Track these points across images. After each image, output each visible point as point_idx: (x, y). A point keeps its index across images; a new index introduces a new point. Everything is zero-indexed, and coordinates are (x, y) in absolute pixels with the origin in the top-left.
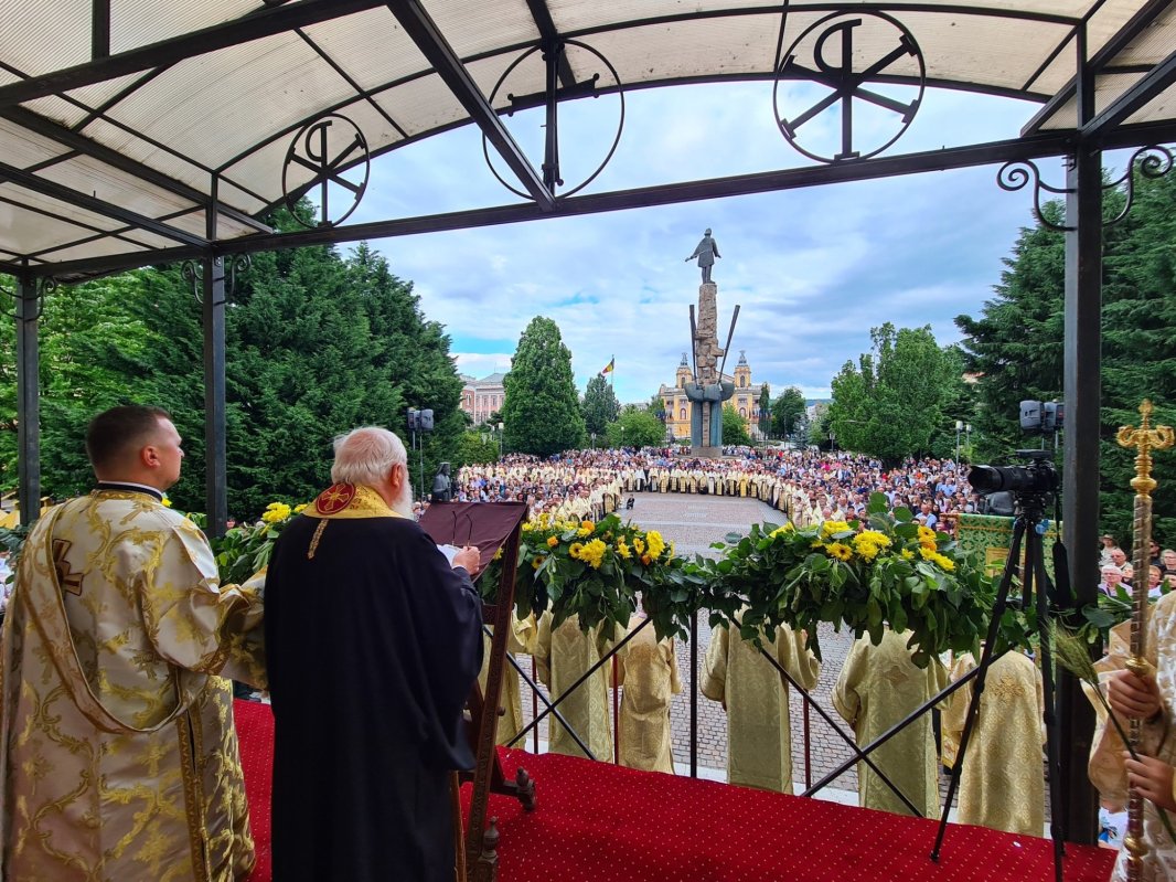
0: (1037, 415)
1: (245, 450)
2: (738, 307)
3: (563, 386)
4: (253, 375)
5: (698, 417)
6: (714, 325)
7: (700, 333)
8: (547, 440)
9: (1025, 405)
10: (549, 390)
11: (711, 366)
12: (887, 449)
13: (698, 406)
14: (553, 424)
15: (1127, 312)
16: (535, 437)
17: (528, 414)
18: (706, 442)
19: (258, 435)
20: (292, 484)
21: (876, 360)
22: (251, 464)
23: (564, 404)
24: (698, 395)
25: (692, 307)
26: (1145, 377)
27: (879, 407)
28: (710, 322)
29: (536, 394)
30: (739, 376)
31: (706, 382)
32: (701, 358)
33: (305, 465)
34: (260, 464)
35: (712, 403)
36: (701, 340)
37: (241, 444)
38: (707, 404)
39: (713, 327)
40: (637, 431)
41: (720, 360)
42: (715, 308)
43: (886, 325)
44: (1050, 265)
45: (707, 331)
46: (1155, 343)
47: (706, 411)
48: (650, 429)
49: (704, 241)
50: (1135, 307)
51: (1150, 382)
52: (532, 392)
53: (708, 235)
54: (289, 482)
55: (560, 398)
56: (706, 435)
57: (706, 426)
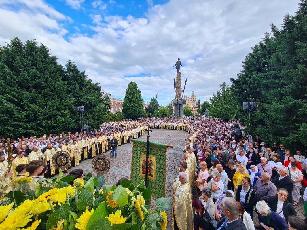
0: (247, 106)
1: (17, 117)
2: (187, 79)
3: (138, 101)
4: (22, 96)
5: (176, 109)
6: (180, 84)
7: (177, 86)
8: (133, 115)
9: (245, 103)
10: (134, 102)
11: (180, 95)
12: (224, 117)
13: (176, 106)
14: (135, 110)
15: (271, 75)
16: (130, 114)
17: (128, 108)
18: (178, 115)
19: (22, 113)
20: (35, 127)
21: (221, 93)
22: (20, 122)
23: (138, 105)
24: (176, 103)
25: (174, 79)
26: (273, 94)
27: (222, 105)
28: (179, 83)
29: (130, 102)
30: (192, 98)
31: (178, 99)
32: (177, 93)
33: (39, 122)
34: (23, 121)
35: (180, 105)
36: (177, 88)
37: (16, 116)
38: (179, 105)
39: (180, 85)
40: (163, 112)
41: (182, 93)
42: (181, 79)
43: (224, 83)
44: (252, 62)
45: (179, 86)
46: (277, 84)
47: (178, 107)
48: (166, 112)
49: (178, 61)
50: (273, 73)
51: (275, 95)
52: (129, 102)
53: (179, 60)
54: (34, 127)
55: (137, 104)
56: (178, 113)
57: (178, 111)
